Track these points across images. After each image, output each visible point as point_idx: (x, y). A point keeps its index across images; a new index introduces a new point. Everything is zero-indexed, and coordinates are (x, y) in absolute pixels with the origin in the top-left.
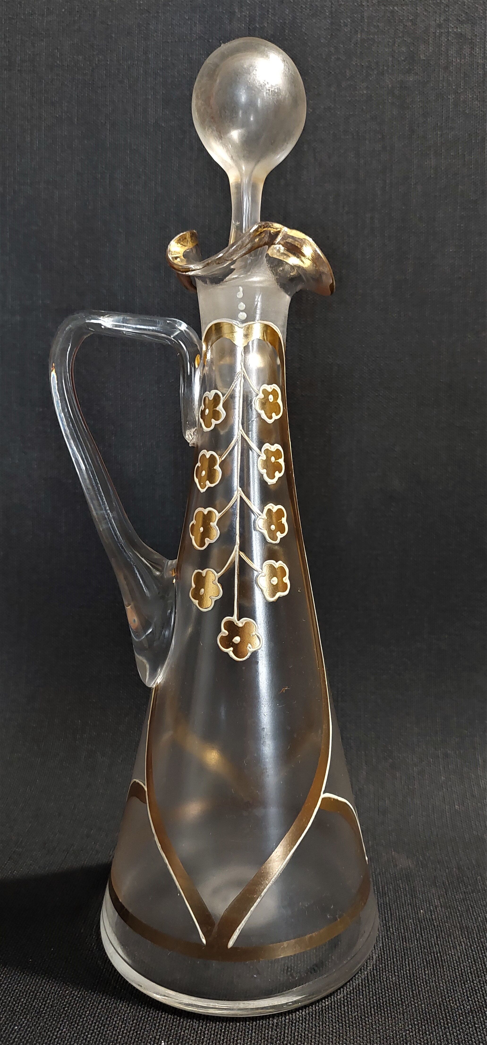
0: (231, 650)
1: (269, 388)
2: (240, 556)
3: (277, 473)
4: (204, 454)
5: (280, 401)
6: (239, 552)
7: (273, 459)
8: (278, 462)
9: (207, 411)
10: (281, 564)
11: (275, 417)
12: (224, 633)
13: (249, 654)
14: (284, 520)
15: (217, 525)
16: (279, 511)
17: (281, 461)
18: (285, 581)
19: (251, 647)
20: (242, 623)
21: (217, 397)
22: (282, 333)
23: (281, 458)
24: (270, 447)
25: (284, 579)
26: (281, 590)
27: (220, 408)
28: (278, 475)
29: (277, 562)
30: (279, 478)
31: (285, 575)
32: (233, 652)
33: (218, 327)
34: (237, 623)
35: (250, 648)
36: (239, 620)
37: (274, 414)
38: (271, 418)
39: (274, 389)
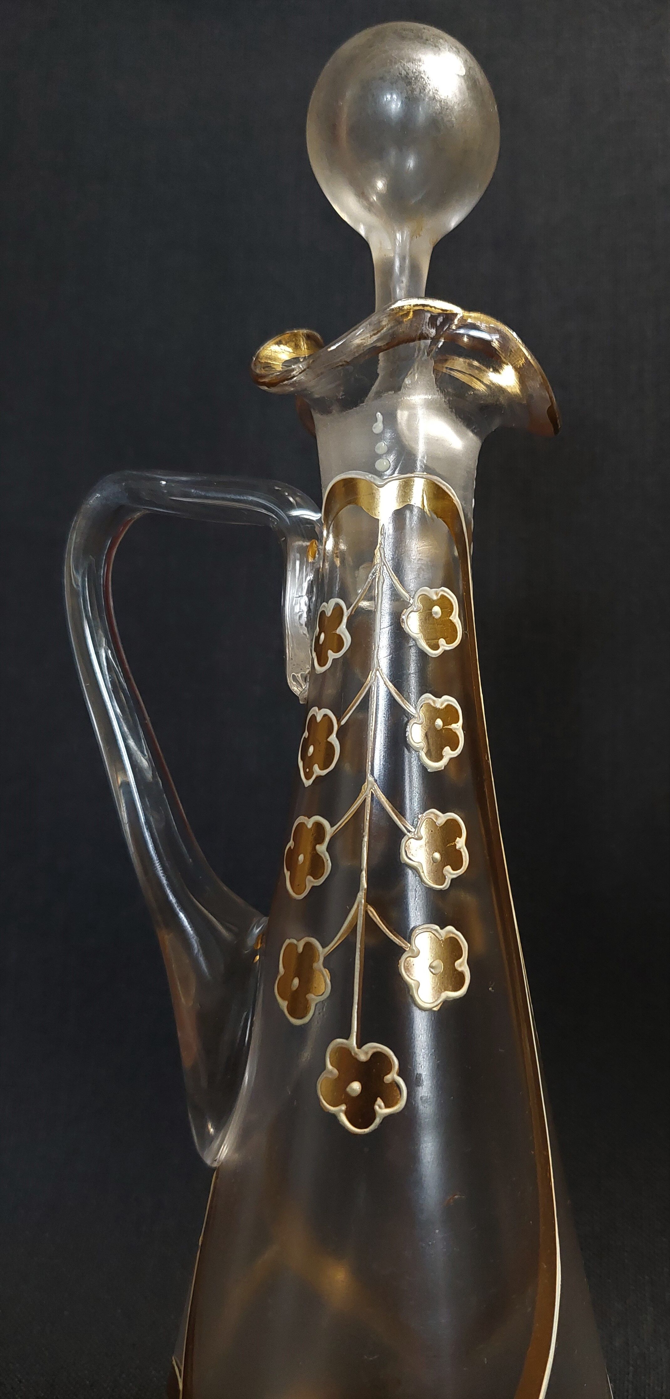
0: (341, 1111)
1: (434, 594)
2: (366, 912)
3: (447, 750)
4: (313, 715)
5: (455, 618)
6: (366, 907)
7: (439, 722)
8: (451, 729)
9: (322, 636)
10: (450, 932)
11: (444, 646)
12: (331, 1072)
13: (378, 1121)
14: (461, 843)
15: (327, 851)
16: (451, 824)
17: (458, 727)
18: (460, 969)
19: (382, 1104)
20: (366, 1053)
21: (338, 611)
22: (464, 499)
23: (457, 721)
24: (434, 701)
25: (457, 963)
26: (451, 989)
27: (343, 629)
28: (448, 753)
29: (442, 928)
30: (451, 759)
31: (460, 956)
32: (347, 1113)
33: (350, 487)
34: (356, 1054)
35: (380, 1107)
36: (360, 1046)
37: (442, 641)
38: (436, 647)
39: (443, 596)
